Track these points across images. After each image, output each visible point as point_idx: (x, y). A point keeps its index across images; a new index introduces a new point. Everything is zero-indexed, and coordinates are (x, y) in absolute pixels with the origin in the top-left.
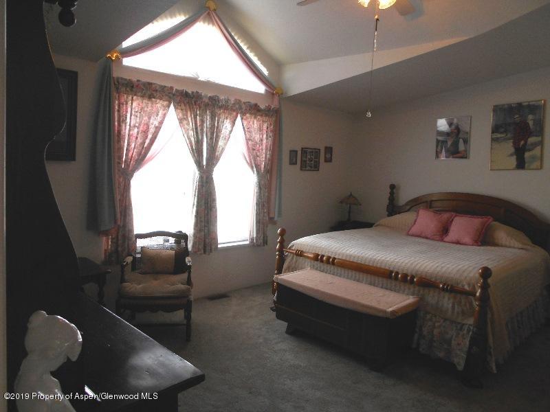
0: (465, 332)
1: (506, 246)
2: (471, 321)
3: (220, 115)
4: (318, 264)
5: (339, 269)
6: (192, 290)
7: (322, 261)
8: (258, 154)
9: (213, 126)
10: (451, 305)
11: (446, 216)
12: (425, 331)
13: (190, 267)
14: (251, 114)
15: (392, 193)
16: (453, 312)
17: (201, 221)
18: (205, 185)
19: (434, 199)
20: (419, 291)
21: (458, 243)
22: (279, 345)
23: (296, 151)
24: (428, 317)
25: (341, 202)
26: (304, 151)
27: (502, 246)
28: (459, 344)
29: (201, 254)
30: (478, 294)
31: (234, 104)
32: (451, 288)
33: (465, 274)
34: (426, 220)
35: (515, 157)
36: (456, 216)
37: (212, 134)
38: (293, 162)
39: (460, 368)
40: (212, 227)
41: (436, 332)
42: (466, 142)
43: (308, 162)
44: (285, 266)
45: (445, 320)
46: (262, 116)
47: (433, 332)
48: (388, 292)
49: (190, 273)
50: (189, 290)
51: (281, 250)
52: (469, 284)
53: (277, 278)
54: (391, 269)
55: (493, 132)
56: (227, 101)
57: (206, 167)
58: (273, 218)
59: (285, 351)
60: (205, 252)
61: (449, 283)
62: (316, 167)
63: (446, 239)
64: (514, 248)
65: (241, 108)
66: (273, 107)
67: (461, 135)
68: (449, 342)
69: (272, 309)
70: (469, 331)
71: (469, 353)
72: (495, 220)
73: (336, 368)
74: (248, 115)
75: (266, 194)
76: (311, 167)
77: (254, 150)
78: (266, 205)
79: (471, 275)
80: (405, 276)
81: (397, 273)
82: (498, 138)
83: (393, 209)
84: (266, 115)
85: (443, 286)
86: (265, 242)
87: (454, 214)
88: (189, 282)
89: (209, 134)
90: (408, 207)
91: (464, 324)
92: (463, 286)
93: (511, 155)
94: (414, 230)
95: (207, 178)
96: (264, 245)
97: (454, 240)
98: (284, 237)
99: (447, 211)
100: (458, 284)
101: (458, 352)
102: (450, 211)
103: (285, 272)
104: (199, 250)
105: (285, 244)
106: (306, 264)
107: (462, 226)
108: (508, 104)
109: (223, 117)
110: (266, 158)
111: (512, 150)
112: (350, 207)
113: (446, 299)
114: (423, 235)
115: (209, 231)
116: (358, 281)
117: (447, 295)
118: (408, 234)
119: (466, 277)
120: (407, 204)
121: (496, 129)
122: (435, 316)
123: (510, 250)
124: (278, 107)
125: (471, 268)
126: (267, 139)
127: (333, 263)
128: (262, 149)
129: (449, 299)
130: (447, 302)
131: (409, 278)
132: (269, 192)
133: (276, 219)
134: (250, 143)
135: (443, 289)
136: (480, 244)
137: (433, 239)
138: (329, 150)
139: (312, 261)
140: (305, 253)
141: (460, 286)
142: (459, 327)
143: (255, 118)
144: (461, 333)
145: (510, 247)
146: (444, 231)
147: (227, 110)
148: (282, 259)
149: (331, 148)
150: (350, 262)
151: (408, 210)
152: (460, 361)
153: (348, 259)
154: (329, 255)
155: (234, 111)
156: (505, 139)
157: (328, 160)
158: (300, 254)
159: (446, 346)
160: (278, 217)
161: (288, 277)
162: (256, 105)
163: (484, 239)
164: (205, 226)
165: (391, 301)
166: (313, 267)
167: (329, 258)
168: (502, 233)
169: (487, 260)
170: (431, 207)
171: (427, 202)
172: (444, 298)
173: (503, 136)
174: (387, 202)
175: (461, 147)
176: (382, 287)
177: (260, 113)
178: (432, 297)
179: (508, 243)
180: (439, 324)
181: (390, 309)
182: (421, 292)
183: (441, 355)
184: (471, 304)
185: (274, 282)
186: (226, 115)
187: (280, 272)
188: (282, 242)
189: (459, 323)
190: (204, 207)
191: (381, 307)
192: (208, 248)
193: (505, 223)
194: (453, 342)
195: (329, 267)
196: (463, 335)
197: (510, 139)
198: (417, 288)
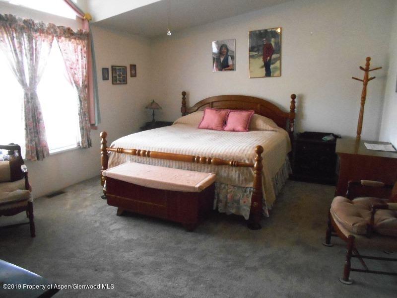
0: (248, 193)
1: (263, 130)
2: (251, 185)
3: (36, 37)
4: (136, 157)
5: (153, 159)
6: (31, 193)
7: (139, 154)
8: (76, 72)
9: (31, 49)
10: (237, 176)
11: (223, 112)
12: (221, 197)
13: (26, 173)
14: (66, 37)
15: (184, 99)
16: (239, 180)
17: (31, 133)
18: (30, 100)
19: (213, 101)
20: (215, 169)
21: (234, 130)
22: (113, 226)
23: (107, 69)
24: (223, 186)
25: (147, 108)
26: (114, 68)
27: (261, 130)
28: (244, 202)
29: (35, 161)
30: (255, 166)
31: (48, 28)
32: (237, 164)
33: (245, 152)
34: (210, 116)
35: (264, 68)
36: (231, 112)
37: (32, 55)
38: (105, 78)
39: (247, 218)
40: (41, 137)
41: (229, 196)
42: (233, 58)
43: (118, 77)
44: (110, 162)
45: (234, 186)
46: (75, 39)
47: (227, 196)
48: (192, 173)
49: (27, 179)
50: (28, 194)
51: (105, 150)
52: (248, 159)
53: (105, 173)
54: (193, 155)
55: (250, 51)
56: (42, 25)
57: (30, 85)
58: (94, 124)
59: (119, 230)
60: (38, 158)
61: (235, 160)
62: (124, 81)
63: (225, 129)
64: (269, 131)
65: (56, 32)
66: (84, 31)
67: (229, 54)
68: (238, 202)
69: (103, 197)
70: (250, 192)
71: (252, 207)
72: (256, 112)
73: (160, 235)
74: (63, 38)
75: (86, 105)
76: (120, 81)
77: (71, 68)
78: (87, 114)
79: (249, 152)
80: (204, 159)
81: (198, 158)
82: (253, 55)
83: (186, 110)
84: (79, 38)
85: (232, 163)
86: (90, 145)
87: (229, 110)
88: (27, 186)
89: (29, 56)
90: (196, 108)
91: (247, 188)
92: (244, 161)
93: (262, 67)
94: (203, 124)
95: (32, 94)
96: (89, 147)
97: (231, 129)
98: (106, 139)
99: (224, 109)
100: (241, 160)
101: (245, 207)
102: (227, 108)
103: (110, 167)
104: (32, 157)
105: (107, 144)
106: (127, 158)
107: (235, 118)
108: (259, 31)
109: (39, 39)
110: (83, 74)
111: (263, 64)
112: (154, 111)
113: (234, 172)
114: (210, 127)
115: (39, 140)
116: (169, 167)
117: (234, 169)
118: (199, 128)
119: (246, 155)
120: (195, 106)
121: (252, 49)
122: (227, 185)
123: (266, 132)
124: (88, 31)
125: (248, 148)
126: (82, 59)
127: (148, 156)
128: (79, 68)
129: (236, 172)
130: (234, 174)
131: (207, 160)
132: (89, 104)
133: (96, 125)
134: (68, 63)
135: (232, 165)
136: (248, 130)
137: (216, 130)
138: (133, 67)
139: (131, 155)
140: (125, 150)
141: (242, 161)
142: (244, 190)
143: (70, 40)
144: (246, 194)
145: (266, 130)
146: (224, 123)
147: (43, 33)
148: (106, 157)
149: (135, 66)
150: (161, 153)
151: (197, 110)
152: (246, 214)
153: (159, 151)
154: (145, 149)
155: (50, 34)
156: (258, 56)
157: (134, 75)
158: (121, 151)
159: (236, 205)
160: (98, 123)
161: (114, 171)
162: (69, 29)
163: (250, 127)
164: (35, 137)
165: (196, 179)
166: (132, 160)
167: (145, 151)
168: (261, 122)
169: (256, 140)
170: (212, 107)
171: (209, 103)
172: (232, 171)
173: (256, 53)
174: (180, 105)
175: (230, 62)
176: (188, 170)
177: (74, 37)
178: (224, 172)
179: (264, 128)
180: (230, 190)
181: (197, 186)
182: (216, 169)
183: (233, 211)
184: (250, 173)
185: (102, 176)
186: (43, 38)
187: (106, 168)
188: (105, 143)
189: (244, 188)
190: (31, 120)
191: (191, 184)
192: (40, 155)
193: (261, 114)
194: (241, 201)
195: (145, 159)
196: (247, 195)
197: (261, 56)
198: (213, 167)
